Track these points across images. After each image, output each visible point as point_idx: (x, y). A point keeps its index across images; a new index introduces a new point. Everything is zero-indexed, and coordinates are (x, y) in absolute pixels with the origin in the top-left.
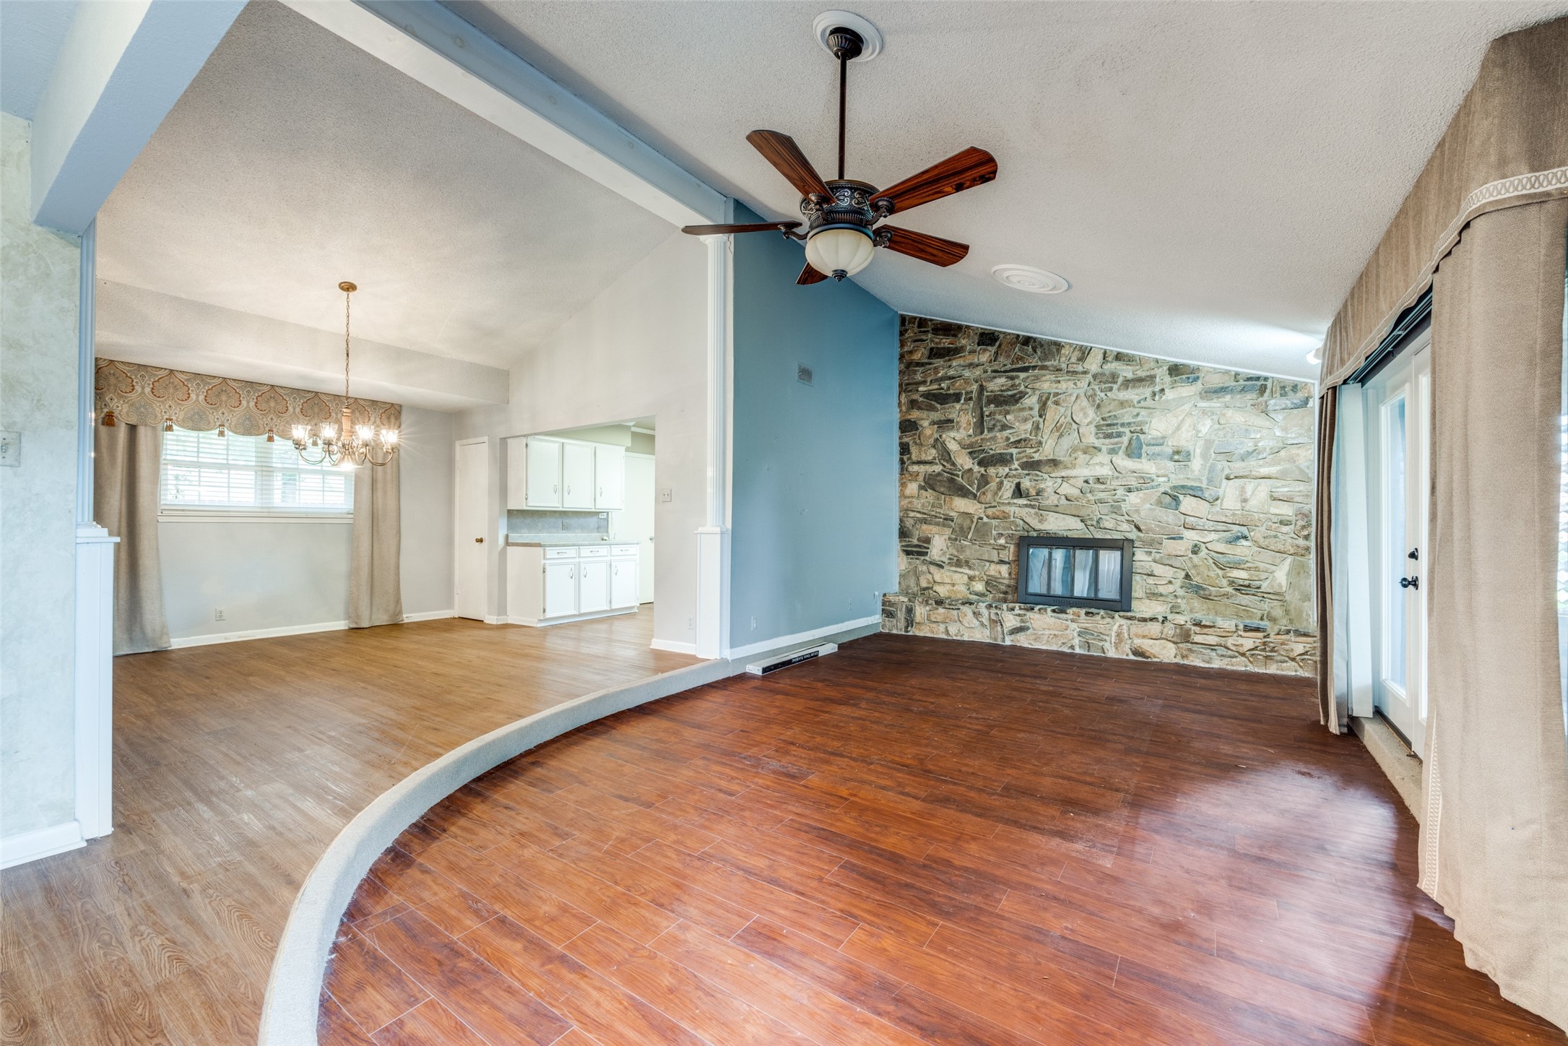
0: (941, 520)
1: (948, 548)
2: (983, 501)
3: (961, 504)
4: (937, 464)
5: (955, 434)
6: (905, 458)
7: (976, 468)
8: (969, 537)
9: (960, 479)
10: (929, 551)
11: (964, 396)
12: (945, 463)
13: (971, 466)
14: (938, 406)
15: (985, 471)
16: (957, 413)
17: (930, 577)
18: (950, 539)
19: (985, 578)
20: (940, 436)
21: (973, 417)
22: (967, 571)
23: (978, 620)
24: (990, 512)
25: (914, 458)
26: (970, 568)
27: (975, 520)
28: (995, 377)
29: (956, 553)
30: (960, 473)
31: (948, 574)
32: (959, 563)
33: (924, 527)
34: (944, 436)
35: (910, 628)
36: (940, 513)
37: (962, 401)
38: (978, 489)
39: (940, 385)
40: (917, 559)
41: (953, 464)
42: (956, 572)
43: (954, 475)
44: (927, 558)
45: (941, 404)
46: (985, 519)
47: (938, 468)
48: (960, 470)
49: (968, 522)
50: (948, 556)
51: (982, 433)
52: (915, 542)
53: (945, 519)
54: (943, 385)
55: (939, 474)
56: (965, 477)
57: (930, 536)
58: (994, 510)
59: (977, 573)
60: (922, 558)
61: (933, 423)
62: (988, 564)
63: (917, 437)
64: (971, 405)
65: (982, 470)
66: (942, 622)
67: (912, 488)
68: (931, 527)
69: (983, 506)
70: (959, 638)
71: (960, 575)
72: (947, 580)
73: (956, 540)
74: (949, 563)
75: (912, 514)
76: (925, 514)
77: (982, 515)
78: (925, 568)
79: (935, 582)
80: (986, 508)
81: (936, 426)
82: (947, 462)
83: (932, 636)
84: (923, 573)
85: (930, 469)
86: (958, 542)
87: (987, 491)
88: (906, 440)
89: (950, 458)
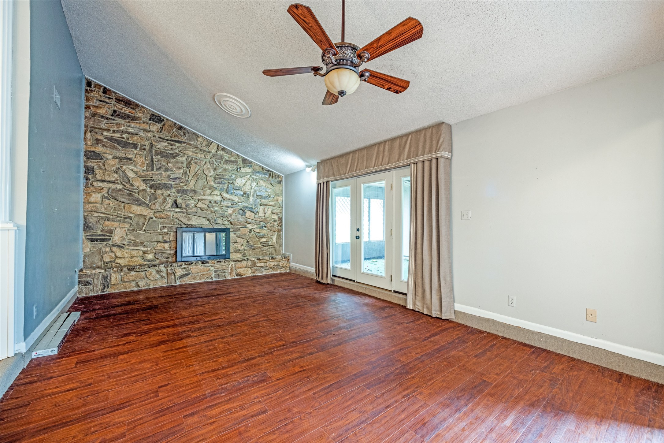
0: (122, 219)
1: (127, 235)
2: (153, 208)
3: (137, 209)
4: (119, 184)
5: (133, 168)
6: (90, 176)
7: (148, 190)
8: (143, 229)
9: (137, 195)
10: (111, 238)
11: (139, 147)
12: (125, 184)
13: (145, 188)
14: (120, 148)
15: (155, 192)
16: (135, 155)
17: (113, 255)
18: (128, 230)
19: (154, 251)
20: (121, 167)
21: (146, 160)
22: (142, 248)
23: (159, 274)
24: (158, 214)
25: (98, 177)
26: (144, 246)
27: (147, 219)
28: (161, 141)
29: (134, 239)
30: (137, 191)
31: (127, 251)
32: (135, 244)
33: (107, 223)
34: (124, 167)
35: (106, 289)
36: (121, 214)
37: (138, 149)
38: (150, 201)
39: (122, 135)
40: (101, 244)
41: (132, 185)
42: (133, 250)
43: (132, 192)
44: (110, 243)
45: (123, 147)
46: (154, 219)
47: (120, 187)
48: (136, 189)
49: (143, 220)
50: (127, 240)
51: (153, 170)
52: (99, 232)
53: (124, 218)
54: (124, 136)
55: (120, 190)
56: (140, 194)
57: (112, 228)
58: (160, 213)
59: (149, 249)
60: (105, 243)
61: (115, 157)
62: (156, 243)
63: (101, 164)
64: (145, 153)
65: (153, 191)
66: (133, 281)
67: (96, 197)
68: (113, 223)
69: (153, 211)
70: (146, 287)
71: (137, 251)
72: (127, 255)
73: (133, 230)
74: (128, 245)
75: (96, 214)
76: (108, 214)
77: (152, 216)
78: (108, 249)
79: (116, 257)
80: (155, 212)
81: (118, 160)
82: (127, 183)
83: (126, 290)
84: (106, 252)
85: (112, 186)
86: (135, 232)
87: (156, 202)
88: (90, 164)
89: (129, 181)
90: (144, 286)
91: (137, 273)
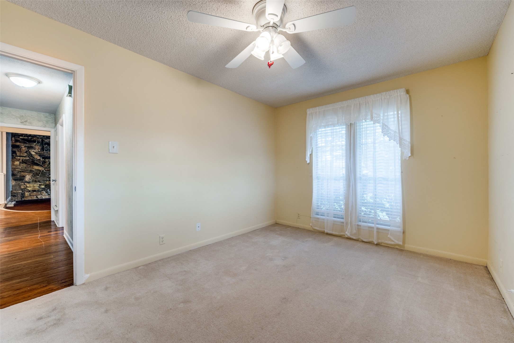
0: (29, 171)
1: (31, 178)
2: (44, 167)
3: (36, 167)
4: (27, 157)
5: (34, 150)
6: (14, 155)
7: (41, 159)
8: (39, 175)
9: (36, 161)
10: (24, 179)
11: (37, 142)
12: (30, 157)
13: (40, 158)
14: (28, 143)
15: (45, 160)
16: (34, 145)
17: (25, 186)
18: (32, 176)
19: (45, 184)
20: (29, 150)
21: (40, 147)
22: (39, 183)
23: (47, 193)
24: (46, 169)
25: (18, 155)
26: (40, 182)
27: (41, 171)
28: (47, 139)
29: (35, 179)
30: (36, 160)
31: (32, 184)
32: (36, 182)
33: (22, 173)
34: (30, 150)
35: (23, 198)
36: (29, 170)
37: (36, 143)
38: (42, 164)
39: (28, 137)
40: (20, 181)
41: (34, 158)
42: (35, 184)
43: (34, 160)
44: (24, 181)
45: (29, 142)
46: (45, 171)
47: (28, 158)
48: (36, 159)
49: (39, 172)
50: (32, 180)
51: (43, 151)
52: (19, 177)
53: (30, 171)
54: (29, 138)
55: (28, 160)
56: (38, 161)
57: (25, 175)
58: (48, 169)
59: (42, 184)
60: (22, 181)
61: (26, 147)
62: (46, 181)
63: (19, 150)
64: (40, 144)
65: (44, 160)
66: (35, 196)
67: (17, 163)
68: (25, 173)
69: (44, 168)
71: (36, 185)
72: (32, 186)
73: (35, 176)
74: (32, 182)
75: (17, 170)
76: (22, 170)
77: (44, 170)
78: (23, 184)
79: (27, 187)
80: (45, 168)
81: (27, 148)
82: (31, 157)
83: (32, 199)
84: (22, 185)
85: (24, 158)
86: (35, 177)
87: (45, 164)
88: (14, 150)
89: (32, 156)
90: (40, 198)
91: (37, 193)
